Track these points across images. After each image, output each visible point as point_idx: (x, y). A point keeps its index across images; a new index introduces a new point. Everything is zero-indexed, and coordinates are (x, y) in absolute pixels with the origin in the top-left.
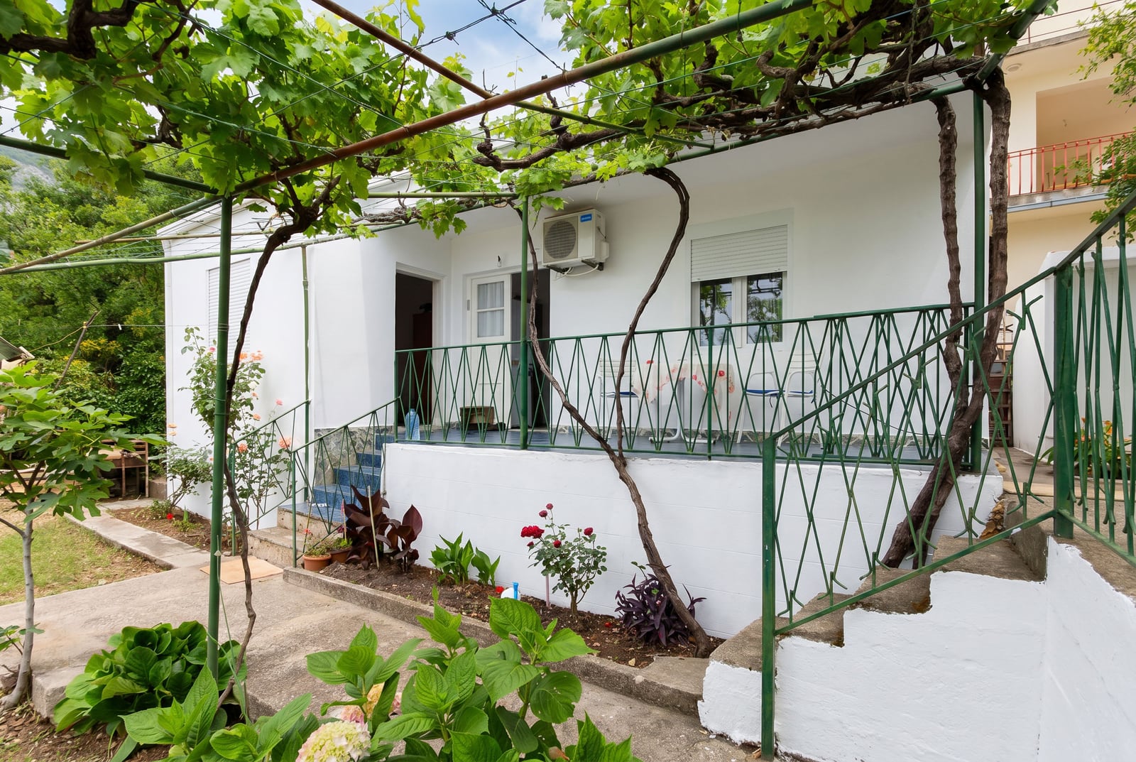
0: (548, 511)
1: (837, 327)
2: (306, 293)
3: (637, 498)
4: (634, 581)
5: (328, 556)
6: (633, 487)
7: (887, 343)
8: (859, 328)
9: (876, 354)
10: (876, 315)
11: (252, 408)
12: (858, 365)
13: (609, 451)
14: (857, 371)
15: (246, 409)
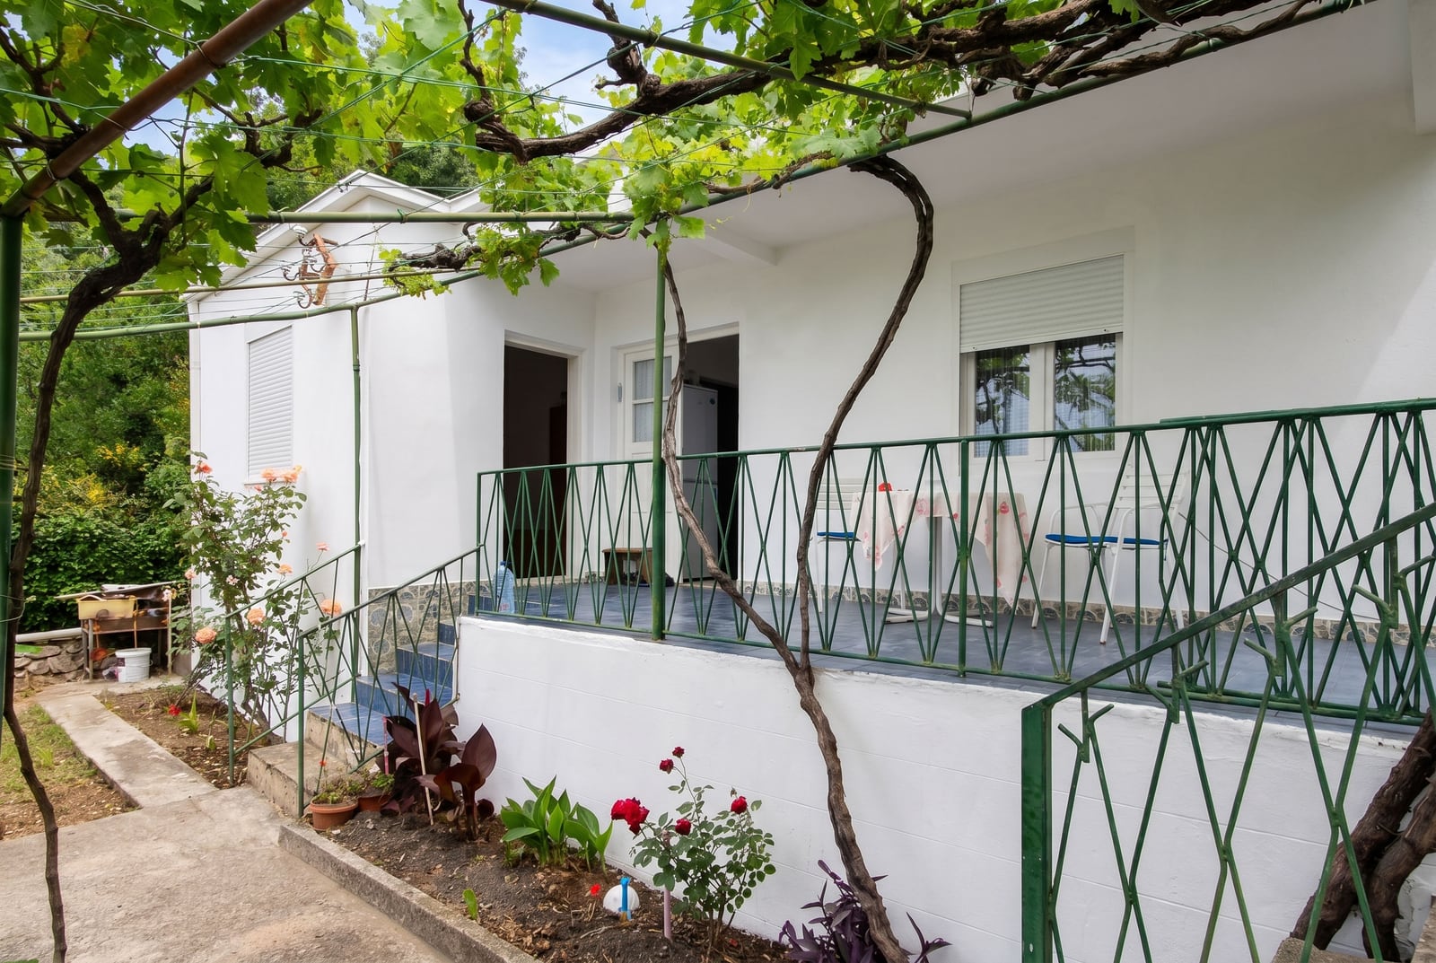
0: (675, 759)
1: (1204, 443)
2: (357, 380)
3: (830, 746)
4: (822, 899)
5: (349, 804)
6: (822, 726)
7: (1308, 474)
8: (1248, 444)
9: (1284, 495)
10: (1285, 420)
11: (279, 556)
12: (1246, 515)
14: (1246, 527)
15: (271, 556)
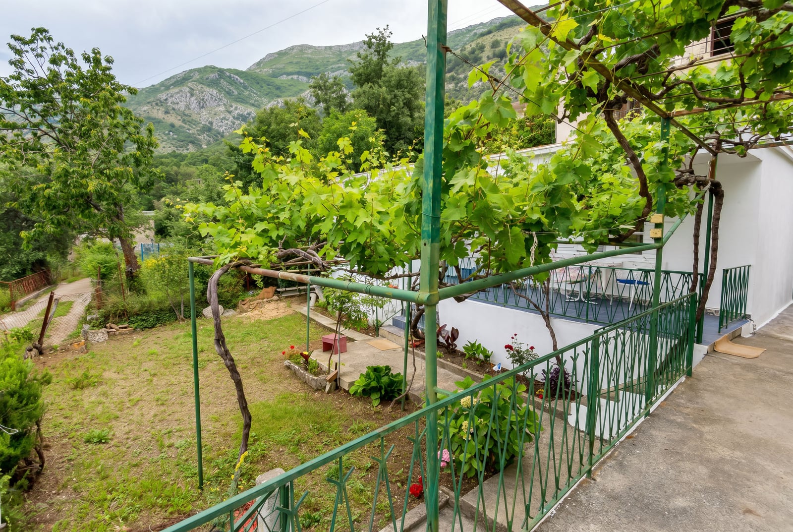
0: (515, 337)
6: (551, 330)
13: (542, 313)
